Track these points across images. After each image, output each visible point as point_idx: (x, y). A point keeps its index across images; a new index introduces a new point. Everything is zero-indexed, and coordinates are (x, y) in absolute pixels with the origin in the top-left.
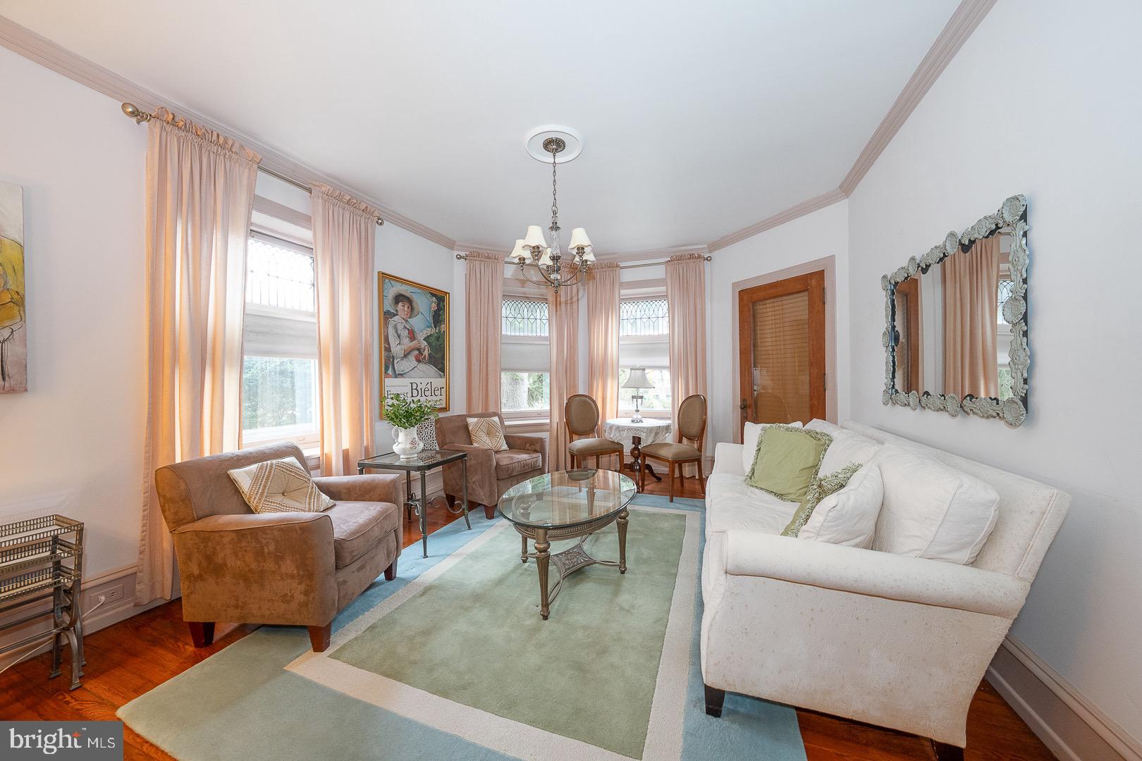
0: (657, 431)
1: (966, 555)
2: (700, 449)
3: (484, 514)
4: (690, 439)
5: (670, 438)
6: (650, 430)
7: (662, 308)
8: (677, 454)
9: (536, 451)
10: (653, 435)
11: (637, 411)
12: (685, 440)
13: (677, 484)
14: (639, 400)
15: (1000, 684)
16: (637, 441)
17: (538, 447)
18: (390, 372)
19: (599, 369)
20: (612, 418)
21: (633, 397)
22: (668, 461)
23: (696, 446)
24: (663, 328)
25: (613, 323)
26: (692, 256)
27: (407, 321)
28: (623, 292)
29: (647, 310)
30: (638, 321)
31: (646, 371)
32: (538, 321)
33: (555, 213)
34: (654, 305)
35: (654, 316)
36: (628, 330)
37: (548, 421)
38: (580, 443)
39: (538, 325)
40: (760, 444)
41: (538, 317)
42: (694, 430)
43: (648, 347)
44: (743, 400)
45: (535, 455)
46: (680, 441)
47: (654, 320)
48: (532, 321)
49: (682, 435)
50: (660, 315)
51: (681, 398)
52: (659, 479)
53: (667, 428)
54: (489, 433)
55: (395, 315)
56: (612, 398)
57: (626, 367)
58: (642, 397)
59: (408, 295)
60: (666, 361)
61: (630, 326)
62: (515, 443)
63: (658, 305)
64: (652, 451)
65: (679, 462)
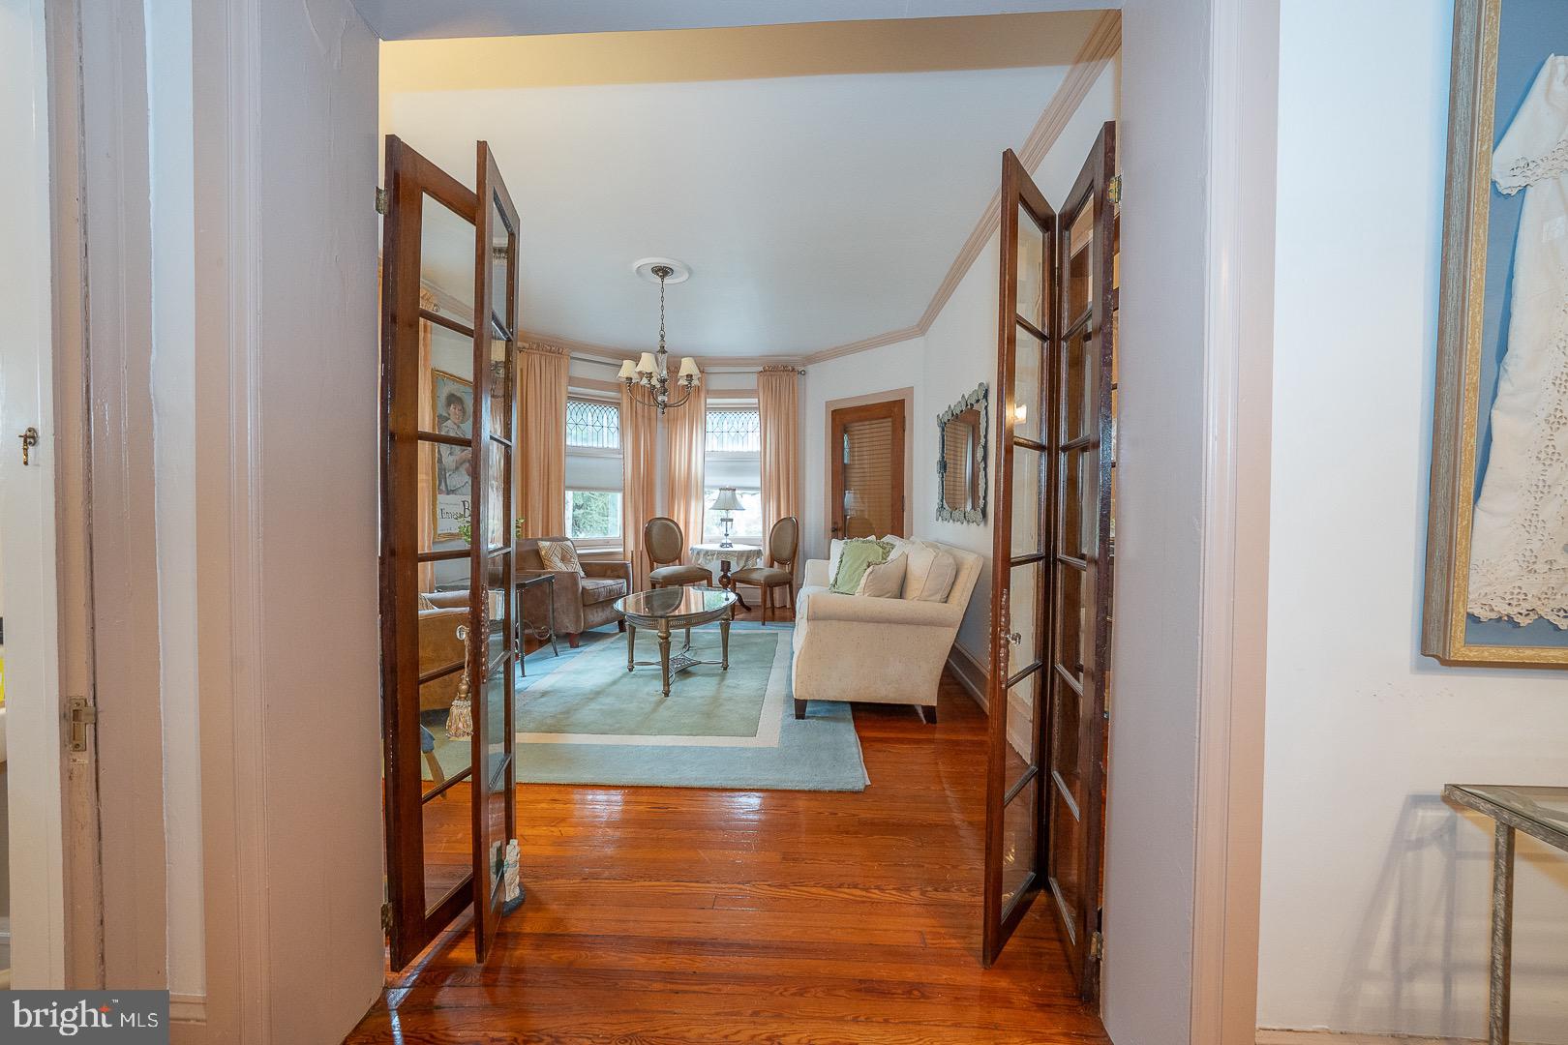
0: (748, 556)
1: (938, 597)
2: (791, 573)
3: (569, 645)
4: (782, 563)
5: (761, 563)
6: (741, 554)
7: (753, 420)
8: (767, 577)
9: (619, 577)
10: (744, 558)
11: (727, 535)
12: (776, 563)
13: (769, 613)
14: (729, 523)
15: (968, 684)
16: (726, 565)
17: (621, 573)
18: (443, 487)
19: (681, 489)
20: (696, 543)
21: (722, 520)
22: (761, 585)
23: (787, 569)
24: (753, 444)
25: (697, 437)
26: (785, 369)
27: (458, 427)
28: (709, 401)
29: (735, 422)
30: (725, 434)
31: (737, 492)
32: (605, 429)
33: (662, 336)
34: (743, 418)
35: (743, 429)
36: (713, 444)
37: (622, 550)
38: (663, 571)
39: (605, 434)
40: (842, 556)
41: (605, 424)
42: (786, 553)
43: (736, 463)
44: (834, 523)
45: (621, 581)
46: (772, 566)
47: (743, 434)
48: (598, 429)
49: (773, 559)
50: (750, 429)
51: (773, 521)
52: (748, 609)
53: (759, 553)
54: (563, 559)
55: (447, 419)
56: (695, 522)
57: (713, 487)
58: (731, 520)
59: (458, 395)
60: (756, 481)
61: (715, 441)
62: (591, 571)
63: (748, 418)
64: (743, 576)
65: (770, 585)
